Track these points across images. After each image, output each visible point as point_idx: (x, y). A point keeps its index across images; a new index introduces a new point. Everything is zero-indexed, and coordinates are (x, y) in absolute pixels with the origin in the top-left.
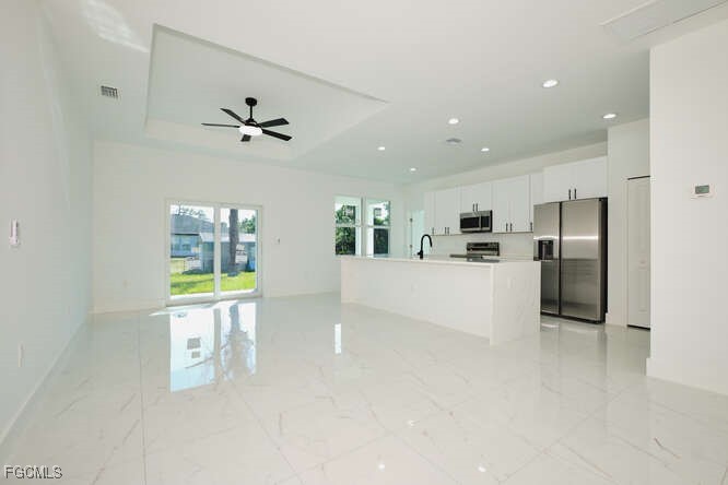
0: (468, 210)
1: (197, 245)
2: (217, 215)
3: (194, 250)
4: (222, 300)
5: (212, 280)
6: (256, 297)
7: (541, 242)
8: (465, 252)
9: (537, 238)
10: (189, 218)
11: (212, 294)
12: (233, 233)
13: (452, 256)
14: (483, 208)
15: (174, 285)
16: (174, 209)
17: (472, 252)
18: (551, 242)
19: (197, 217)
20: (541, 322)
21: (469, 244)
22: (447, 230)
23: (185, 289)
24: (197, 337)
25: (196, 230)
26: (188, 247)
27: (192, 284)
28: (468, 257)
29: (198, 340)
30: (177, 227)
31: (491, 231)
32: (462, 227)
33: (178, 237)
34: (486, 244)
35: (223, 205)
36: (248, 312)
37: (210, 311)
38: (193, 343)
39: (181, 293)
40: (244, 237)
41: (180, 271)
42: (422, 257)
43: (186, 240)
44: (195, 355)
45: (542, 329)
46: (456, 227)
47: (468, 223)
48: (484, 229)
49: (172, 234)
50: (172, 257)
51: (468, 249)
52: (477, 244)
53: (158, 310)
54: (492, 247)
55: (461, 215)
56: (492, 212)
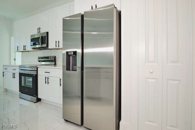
21: (39, 58)
34: (48, 57)
48: (43, 45)
51: (39, 61)
54: (51, 59)
55: (31, 36)
56: (47, 33)
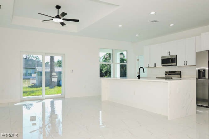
0: (165, 55)
1: (35, 73)
2: (43, 58)
3: (33, 75)
4: (46, 99)
5: (42, 90)
6: (62, 98)
7: (199, 71)
8: (164, 76)
9: (197, 69)
10: (31, 60)
11: (41, 96)
12: (52, 67)
13: (157, 78)
14: (173, 54)
15: (24, 92)
16: (24, 56)
17: (168, 76)
18: (204, 70)
19: (35, 59)
20: (196, 109)
21: (166, 72)
22: (155, 65)
23: (30, 94)
24: (35, 115)
25: (35, 66)
26: (30, 74)
27: (33, 92)
28: (166, 78)
29: (35, 117)
30: (26, 64)
31: (177, 65)
32: (162, 63)
33: (26, 69)
34: (175, 72)
35: (47, 54)
36: (58, 104)
37: (41, 104)
38: (33, 118)
39: (28, 96)
40: (57, 69)
41: (27, 86)
42: (139, 78)
43: (30, 71)
44: (34, 124)
45: (197, 113)
46: (159, 63)
47: (165, 61)
48: (173, 64)
49: (23, 68)
50: (23, 79)
51: (166, 74)
52: (170, 72)
53: (18, 102)
54: (178, 73)
55: (162, 57)
56: (177, 55)
